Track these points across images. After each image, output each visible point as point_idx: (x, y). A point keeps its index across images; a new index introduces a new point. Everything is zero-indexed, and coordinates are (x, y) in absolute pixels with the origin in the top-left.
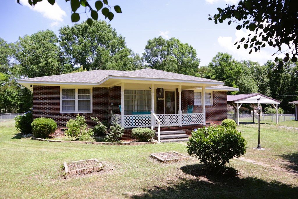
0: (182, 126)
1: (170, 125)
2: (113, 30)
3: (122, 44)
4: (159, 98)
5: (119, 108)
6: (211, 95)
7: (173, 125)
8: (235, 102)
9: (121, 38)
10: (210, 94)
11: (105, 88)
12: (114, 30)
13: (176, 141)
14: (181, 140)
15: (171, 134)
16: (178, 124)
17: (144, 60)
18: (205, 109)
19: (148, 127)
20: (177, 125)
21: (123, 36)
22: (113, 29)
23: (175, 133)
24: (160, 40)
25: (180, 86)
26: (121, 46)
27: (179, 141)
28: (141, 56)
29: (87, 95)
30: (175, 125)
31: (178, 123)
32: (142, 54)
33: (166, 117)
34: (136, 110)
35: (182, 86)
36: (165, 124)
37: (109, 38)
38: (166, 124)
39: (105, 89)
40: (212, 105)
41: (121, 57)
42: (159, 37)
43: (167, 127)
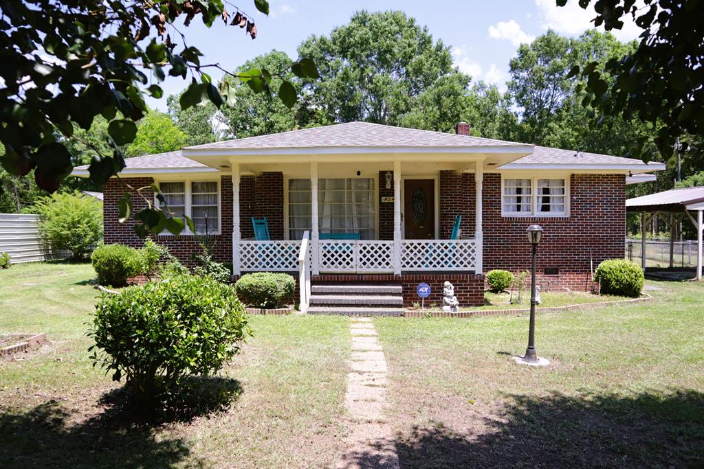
0: (402, 272)
1: (365, 270)
2: (422, 32)
3: (444, 63)
4: (383, 198)
5: (252, 224)
6: (565, 187)
7: (372, 270)
8: (689, 208)
9: (439, 48)
10: (563, 182)
11: (248, 176)
12: (425, 31)
13: (352, 313)
14: (368, 313)
15: (357, 294)
16: (387, 267)
17: (513, 99)
18: (481, 227)
19: (286, 272)
20: (387, 270)
21: (446, 44)
22: (422, 30)
23: (368, 292)
24: (549, 41)
25: (395, 164)
26: (439, 70)
27: (356, 313)
28: (502, 90)
29: (211, 195)
30: (380, 270)
31: (388, 264)
32: (507, 83)
33: (352, 248)
34: (325, 229)
35: (403, 163)
36: (348, 267)
37: (405, 53)
38: (352, 267)
39: (250, 179)
40: (568, 215)
41: (439, 96)
42: (546, 34)
43: (355, 274)
